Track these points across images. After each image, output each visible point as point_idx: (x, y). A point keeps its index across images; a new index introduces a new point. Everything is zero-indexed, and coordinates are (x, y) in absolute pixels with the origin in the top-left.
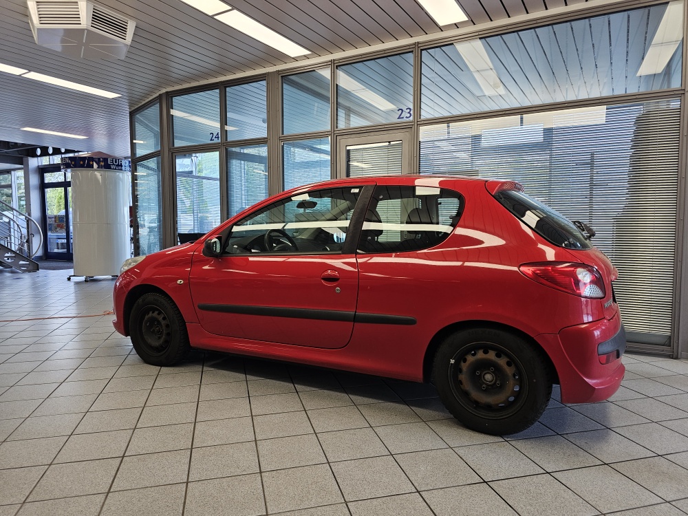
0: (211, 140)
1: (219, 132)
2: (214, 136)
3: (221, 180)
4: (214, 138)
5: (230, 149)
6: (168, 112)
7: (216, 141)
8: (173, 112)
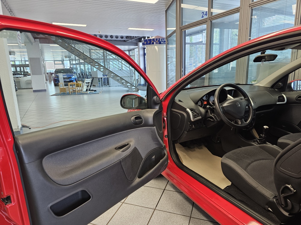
0: (202, 17)
1: (207, 11)
2: (204, 14)
3: (207, 44)
4: (204, 16)
5: (213, 21)
6: (180, 6)
7: (205, 17)
8: (183, 6)
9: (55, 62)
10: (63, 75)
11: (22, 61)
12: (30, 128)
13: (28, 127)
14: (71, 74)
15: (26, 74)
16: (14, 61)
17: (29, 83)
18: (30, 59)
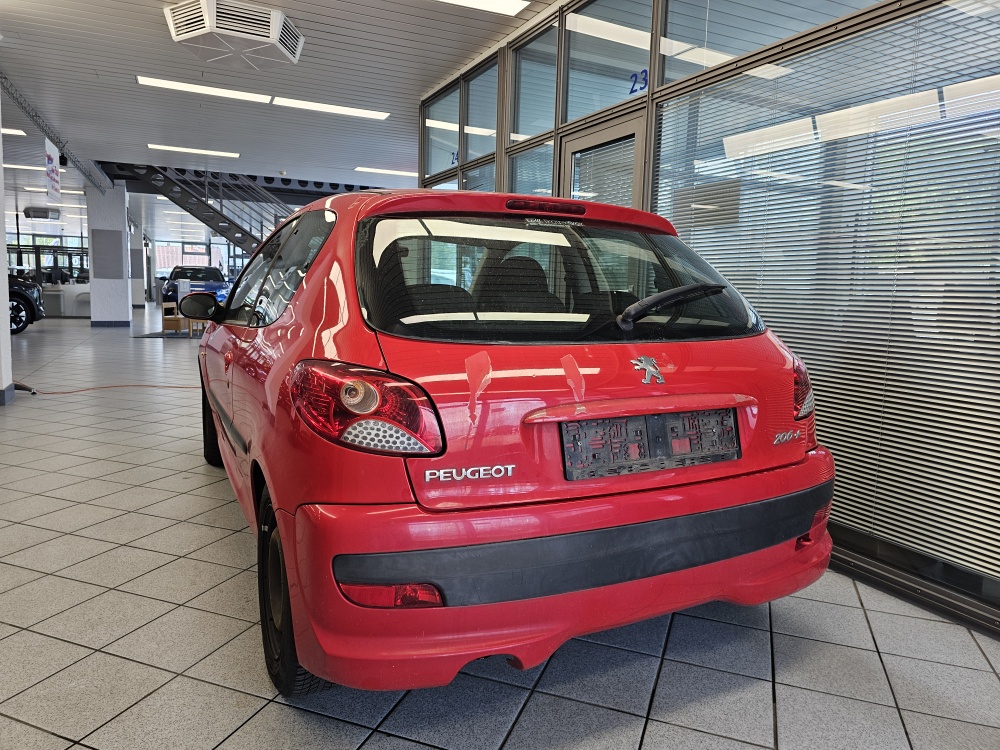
4: (454, 159)
7: (456, 164)
9: (186, 246)
10: (192, 286)
11: (82, 237)
12: (34, 393)
13: (30, 390)
14: (216, 284)
15: (83, 278)
16: (61, 237)
17: (84, 302)
18: (95, 234)
